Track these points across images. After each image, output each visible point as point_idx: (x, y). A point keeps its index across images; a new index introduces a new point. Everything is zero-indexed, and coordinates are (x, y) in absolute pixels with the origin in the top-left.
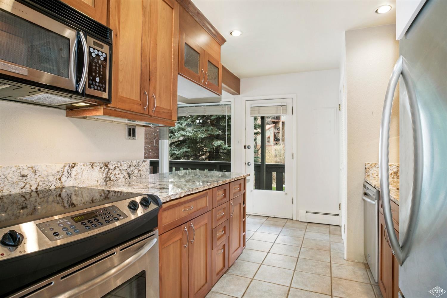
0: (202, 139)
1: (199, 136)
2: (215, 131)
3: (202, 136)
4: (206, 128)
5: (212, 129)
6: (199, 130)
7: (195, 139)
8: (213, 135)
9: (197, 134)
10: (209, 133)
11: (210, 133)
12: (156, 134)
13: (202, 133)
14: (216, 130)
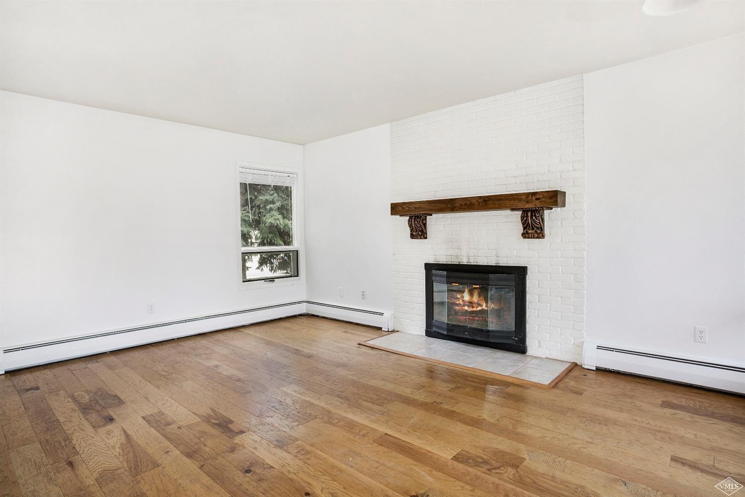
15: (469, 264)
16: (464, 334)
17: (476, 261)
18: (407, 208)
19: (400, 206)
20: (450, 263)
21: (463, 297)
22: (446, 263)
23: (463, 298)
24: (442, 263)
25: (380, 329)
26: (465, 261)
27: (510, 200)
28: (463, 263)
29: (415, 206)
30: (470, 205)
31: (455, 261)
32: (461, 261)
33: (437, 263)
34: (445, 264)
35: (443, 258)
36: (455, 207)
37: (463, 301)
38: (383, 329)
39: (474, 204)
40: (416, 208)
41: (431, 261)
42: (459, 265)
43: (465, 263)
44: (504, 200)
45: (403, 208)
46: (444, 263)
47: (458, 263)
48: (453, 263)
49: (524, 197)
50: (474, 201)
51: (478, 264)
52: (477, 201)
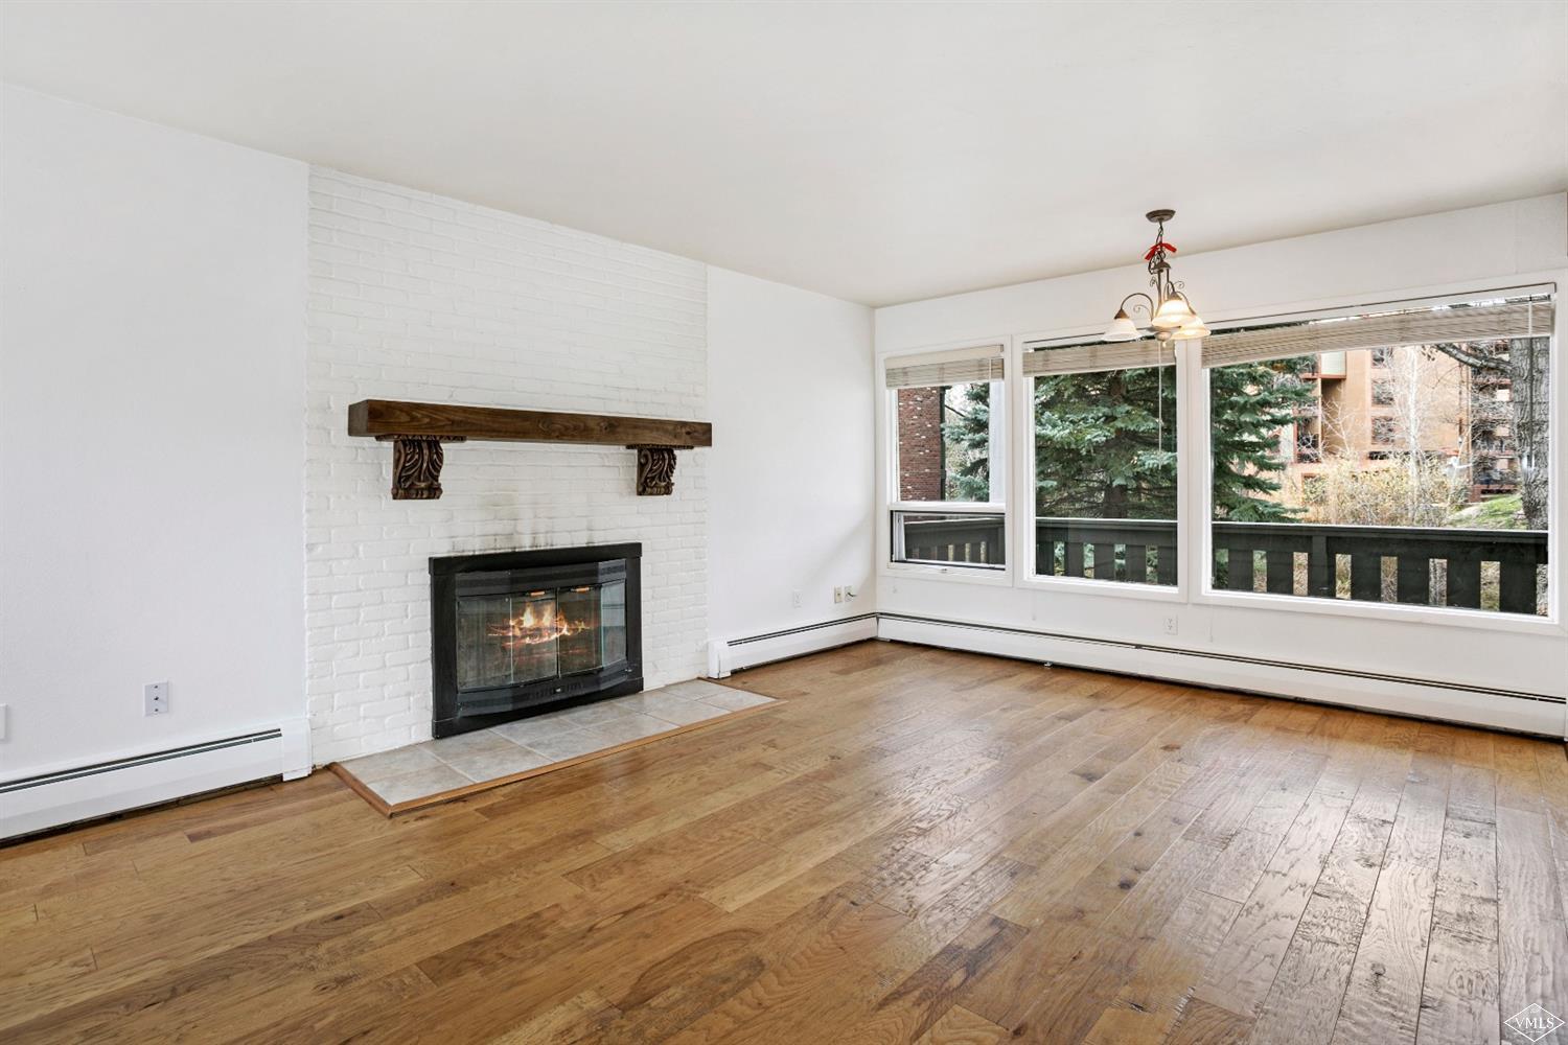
0: (1098, 447)
1: (1089, 437)
2: (1140, 419)
3: (1098, 435)
4: (1106, 410)
5: (1127, 412)
6: (1085, 419)
7: (1073, 446)
8: (1135, 432)
9: (1080, 431)
10: (1119, 424)
11: (1123, 425)
12: (924, 437)
13: (1094, 426)
14: (1143, 417)
15: (535, 549)
16: (555, 692)
17: (549, 542)
18: (427, 420)
19: (401, 410)
20: (493, 552)
21: (521, 622)
22: (481, 553)
23: (522, 624)
24: (471, 553)
25: (277, 780)
26: (525, 544)
27: (651, 430)
28: (523, 549)
29: (452, 417)
30: (584, 430)
31: (502, 546)
32: (517, 545)
33: (459, 554)
34: (479, 556)
35: (474, 544)
36: (554, 431)
37: (521, 629)
38: (286, 778)
39: (592, 430)
40: (453, 422)
41: (443, 552)
42: (514, 553)
43: (528, 549)
44: (645, 428)
45: (413, 419)
46: (477, 553)
47: (510, 550)
48: (498, 551)
49: (670, 428)
50: (592, 424)
51: (554, 547)
52: (598, 424)
